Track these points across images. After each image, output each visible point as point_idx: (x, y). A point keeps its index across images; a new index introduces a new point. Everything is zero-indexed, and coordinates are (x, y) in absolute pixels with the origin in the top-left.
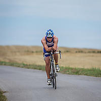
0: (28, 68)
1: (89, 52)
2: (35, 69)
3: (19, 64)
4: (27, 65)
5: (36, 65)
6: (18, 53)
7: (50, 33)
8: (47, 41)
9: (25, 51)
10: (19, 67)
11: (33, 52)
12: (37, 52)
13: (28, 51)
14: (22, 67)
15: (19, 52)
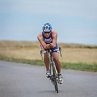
0: (17, 62)
1: (76, 47)
2: (24, 63)
3: (8, 58)
4: (16, 59)
5: (25, 60)
6: (8, 48)
7: (47, 27)
8: (44, 37)
9: (14, 46)
10: (9, 61)
11: (22, 47)
12: (26, 47)
13: (17, 46)
14: (12, 61)
15: (8, 46)
